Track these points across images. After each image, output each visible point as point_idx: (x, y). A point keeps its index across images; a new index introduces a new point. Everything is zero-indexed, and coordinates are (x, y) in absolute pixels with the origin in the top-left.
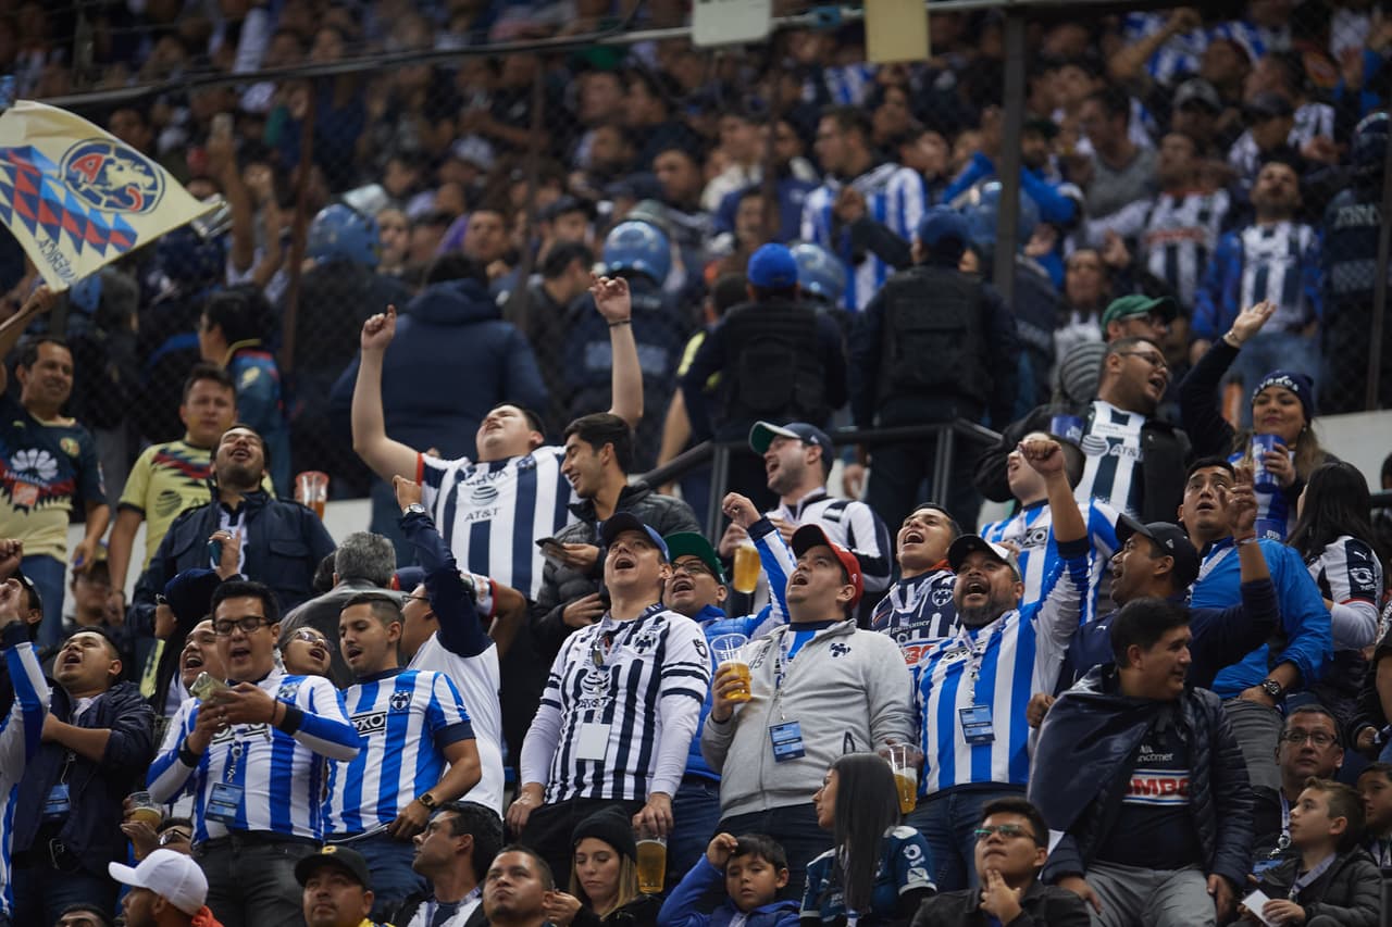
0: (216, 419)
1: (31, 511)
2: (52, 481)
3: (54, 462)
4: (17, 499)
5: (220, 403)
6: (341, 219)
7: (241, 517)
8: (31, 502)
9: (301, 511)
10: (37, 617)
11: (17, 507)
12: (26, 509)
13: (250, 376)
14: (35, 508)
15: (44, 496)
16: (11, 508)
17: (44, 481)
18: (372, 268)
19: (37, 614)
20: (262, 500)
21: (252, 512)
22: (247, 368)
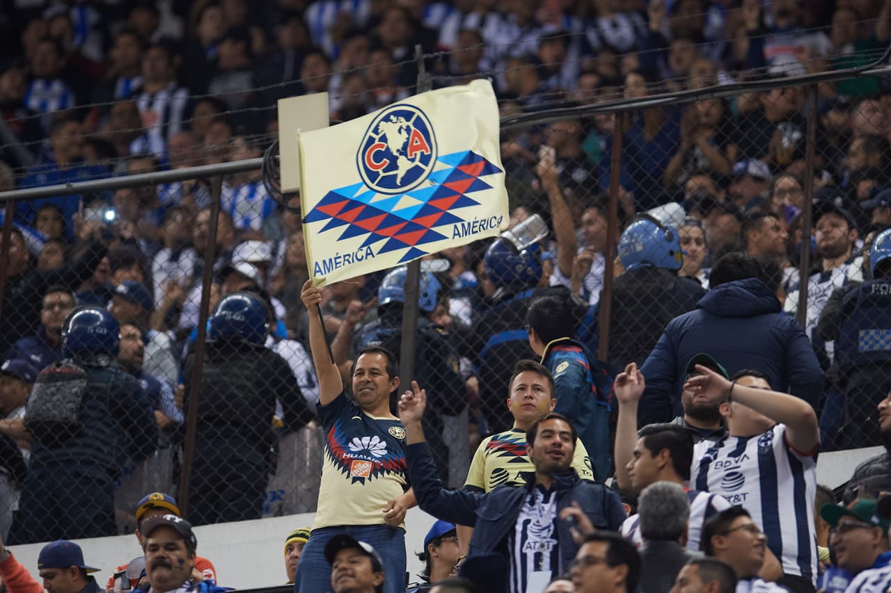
0: (533, 402)
1: (367, 481)
2: (383, 458)
3: (384, 444)
4: (354, 473)
5: (536, 388)
6: (646, 231)
7: (553, 495)
8: (366, 474)
9: (605, 492)
10: (381, 579)
11: (355, 480)
12: (362, 480)
13: (561, 369)
14: (370, 479)
15: (376, 470)
16: (350, 480)
17: (376, 458)
18: (674, 272)
19: (380, 576)
20: (571, 482)
21: (562, 492)
22: (559, 362)
